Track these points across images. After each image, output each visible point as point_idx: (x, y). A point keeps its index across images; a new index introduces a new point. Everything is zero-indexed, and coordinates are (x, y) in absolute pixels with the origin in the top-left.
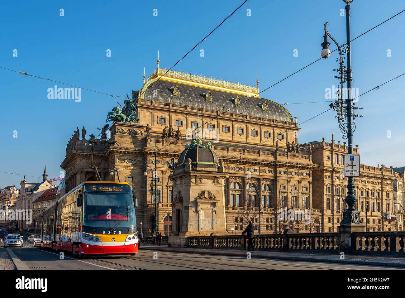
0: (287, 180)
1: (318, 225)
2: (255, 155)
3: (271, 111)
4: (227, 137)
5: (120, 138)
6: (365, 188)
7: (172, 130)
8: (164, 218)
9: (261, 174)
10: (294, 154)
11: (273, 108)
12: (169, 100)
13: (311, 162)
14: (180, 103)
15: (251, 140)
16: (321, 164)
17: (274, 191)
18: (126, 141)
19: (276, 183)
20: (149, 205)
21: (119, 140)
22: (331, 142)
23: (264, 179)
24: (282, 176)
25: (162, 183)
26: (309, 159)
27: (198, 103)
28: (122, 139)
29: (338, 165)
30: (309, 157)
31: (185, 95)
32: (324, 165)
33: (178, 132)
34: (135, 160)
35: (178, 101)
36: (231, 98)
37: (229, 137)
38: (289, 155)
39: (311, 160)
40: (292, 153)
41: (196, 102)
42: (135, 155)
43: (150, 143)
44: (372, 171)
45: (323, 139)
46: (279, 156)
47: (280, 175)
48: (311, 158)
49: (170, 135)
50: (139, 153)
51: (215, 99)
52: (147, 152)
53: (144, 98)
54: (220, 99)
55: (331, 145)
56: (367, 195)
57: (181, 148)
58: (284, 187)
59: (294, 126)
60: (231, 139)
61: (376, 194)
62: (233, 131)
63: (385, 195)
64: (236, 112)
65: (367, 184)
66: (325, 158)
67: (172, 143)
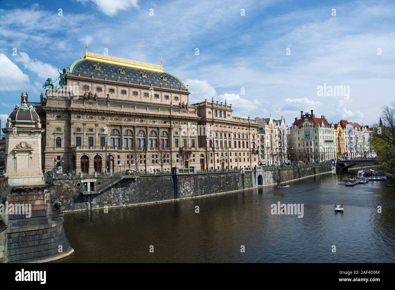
0: (179, 128)
1: (203, 158)
2: (155, 112)
3: (170, 81)
4: (136, 99)
5: (50, 101)
6: (237, 133)
7: (91, 95)
8: (81, 157)
9: (160, 124)
10: (184, 110)
11: (171, 79)
12: (92, 73)
13: (196, 116)
14: (100, 76)
15: (154, 101)
16: (204, 117)
17: (170, 136)
18: (56, 102)
19: (171, 130)
20: (72, 148)
21: (50, 102)
22: (212, 102)
23: (162, 127)
24: (175, 125)
25: (83, 132)
26: (195, 113)
27: (114, 75)
28: (52, 101)
29: (217, 117)
30: (195, 112)
31: (104, 70)
32: (207, 117)
33: (95, 95)
34: (62, 116)
35: (99, 74)
36: (141, 72)
37: (138, 99)
38: (180, 111)
39: (197, 115)
40: (183, 109)
41: (113, 74)
42: (62, 112)
43: (73, 104)
44: (242, 121)
45: (206, 100)
46: (173, 112)
47: (174, 125)
48: (196, 113)
49: (89, 98)
50: (65, 111)
51: (127, 73)
52: (70, 110)
53: (73, 72)
54: (132, 73)
55: (212, 104)
56: (239, 137)
57: (97, 107)
58: (177, 133)
59: (186, 91)
60: (138, 100)
61: (245, 137)
62: (141, 95)
63: (251, 136)
64: (143, 82)
65: (239, 130)
66: (207, 113)
67: (90, 103)
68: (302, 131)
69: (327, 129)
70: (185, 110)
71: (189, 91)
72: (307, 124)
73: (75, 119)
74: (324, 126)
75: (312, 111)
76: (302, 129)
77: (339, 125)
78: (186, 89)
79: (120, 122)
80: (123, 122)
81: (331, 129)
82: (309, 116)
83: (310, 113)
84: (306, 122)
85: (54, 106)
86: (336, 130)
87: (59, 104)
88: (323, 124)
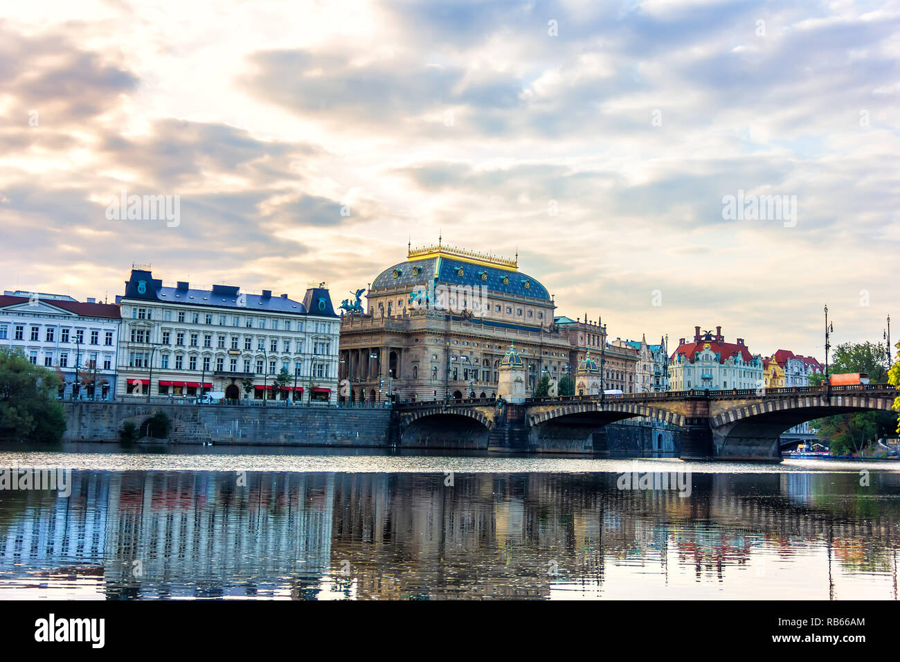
3: (533, 289)
7: (467, 313)
9: (529, 354)
11: (533, 284)
12: (456, 281)
13: (568, 344)
16: (576, 344)
18: (434, 322)
22: (585, 322)
24: (546, 356)
26: (568, 340)
32: (579, 345)
33: (471, 314)
34: (441, 340)
35: (463, 282)
36: (500, 275)
37: (500, 316)
38: (551, 336)
40: (554, 334)
41: (475, 281)
42: (440, 335)
43: (452, 325)
44: (618, 352)
46: (543, 337)
47: (544, 356)
49: (465, 317)
50: (444, 334)
52: (450, 333)
54: (492, 277)
55: (585, 325)
56: (613, 377)
57: (473, 330)
58: (546, 368)
59: (550, 304)
60: (501, 318)
61: (620, 377)
62: (503, 310)
63: (628, 376)
64: (505, 291)
65: (613, 366)
66: (579, 339)
67: (466, 325)
68: (696, 369)
69: (748, 368)
70: (557, 335)
71: (555, 305)
72: (707, 355)
73: (453, 345)
74: (742, 361)
75: (719, 329)
76: (696, 364)
77: (774, 362)
78: (551, 300)
79: (491, 350)
80: (495, 350)
81: (755, 368)
82: (713, 339)
83: (715, 333)
84: (707, 351)
85: (433, 327)
86: (765, 372)
87: (436, 324)
88: (740, 358)
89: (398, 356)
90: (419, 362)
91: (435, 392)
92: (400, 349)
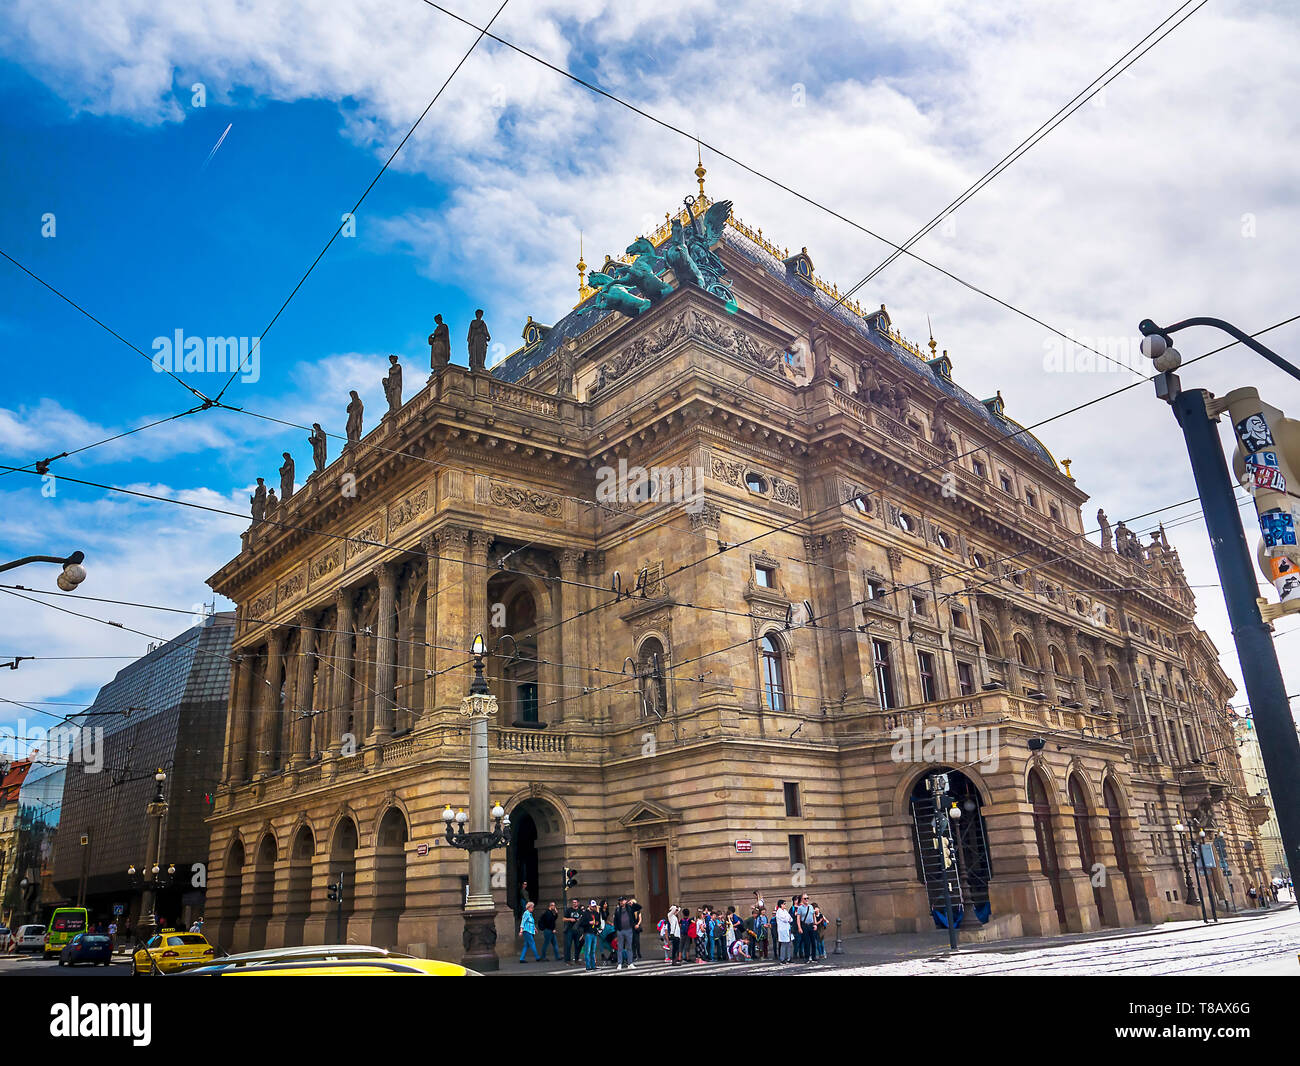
19: (1131, 662)
24: (1138, 639)
25: (894, 608)
34: (774, 481)
38: (1131, 567)
42: (775, 454)
43: (834, 405)
46: (1117, 566)
47: (1133, 636)
50: (795, 444)
67: (895, 430)
73: (856, 515)
89: (545, 601)
90: (671, 605)
91: (791, 789)
92: (548, 557)
